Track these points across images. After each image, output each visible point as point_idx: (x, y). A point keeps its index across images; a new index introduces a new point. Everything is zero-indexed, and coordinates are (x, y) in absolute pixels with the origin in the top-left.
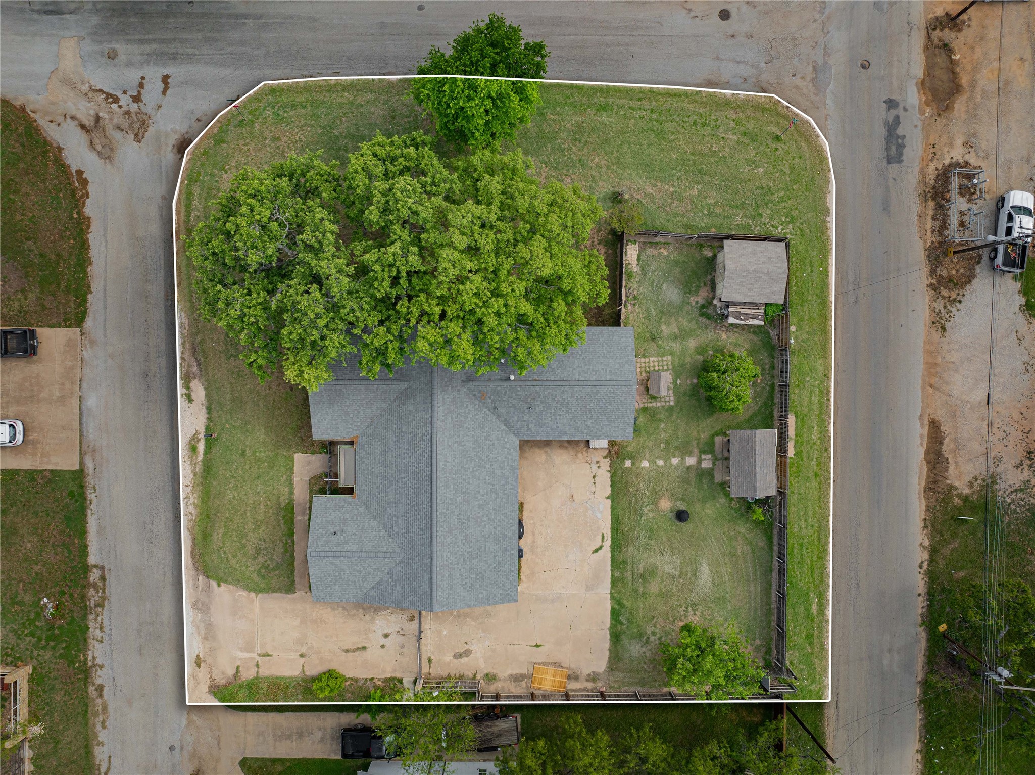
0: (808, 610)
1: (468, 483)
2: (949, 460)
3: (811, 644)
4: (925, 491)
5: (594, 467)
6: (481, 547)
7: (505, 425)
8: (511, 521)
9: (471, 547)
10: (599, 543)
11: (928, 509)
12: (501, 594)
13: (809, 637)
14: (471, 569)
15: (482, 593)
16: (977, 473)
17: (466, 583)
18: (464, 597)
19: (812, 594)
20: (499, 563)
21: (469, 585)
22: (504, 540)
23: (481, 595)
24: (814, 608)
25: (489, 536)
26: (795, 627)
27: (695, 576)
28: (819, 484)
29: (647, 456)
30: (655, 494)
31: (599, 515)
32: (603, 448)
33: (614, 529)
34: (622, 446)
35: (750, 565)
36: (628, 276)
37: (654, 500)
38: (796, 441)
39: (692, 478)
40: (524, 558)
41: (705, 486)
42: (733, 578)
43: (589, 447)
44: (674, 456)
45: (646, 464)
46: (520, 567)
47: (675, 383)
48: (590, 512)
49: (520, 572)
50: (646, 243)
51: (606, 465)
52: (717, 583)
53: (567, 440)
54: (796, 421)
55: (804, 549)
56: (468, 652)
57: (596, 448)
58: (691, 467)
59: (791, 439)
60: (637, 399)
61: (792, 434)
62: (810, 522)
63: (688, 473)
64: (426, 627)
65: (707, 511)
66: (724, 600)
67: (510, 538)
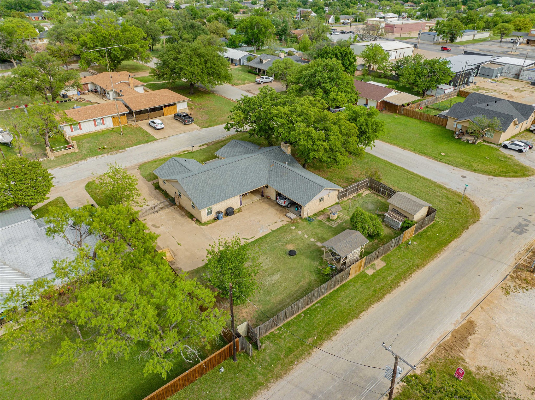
0: (305, 337)
2: (470, 345)
3: (286, 355)
4: (439, 346)
5: (280, 220)
8: (233, 194)
10: (249, 238)
11: (434, 356)
12: (199, 201)
13: (290, 351)
16: (488, 366)
19: (315, 332)
20: (213, 196)
22: (223, 194)
24: (310, 340)
25: (221, 188)
26: (288, 336)
27: (269, 275)
28: (373, 295)
29: (303, 231)
30: (291, 242)
31: (261, 231)
32: (290, 218)
33: (260, 238)
34: (298, 223)
35: (299, 292)
36: (359, 195)
37: (287, 243)
38: (377, 272)
39: (312, 248)
40: (218, 222)
41: (315, 254)
42: (284, 290)
43: (285, 215)
44: (314, 238)
45: (300, 232)
46: (213, 223)
47: (342, 223)
48: (259, 229)
49: (211, 223)
50: (375, 194)
51: (284, 223)
52: (275, 285)
53: (282, 209)
54: (384, 266)
55: (335, 310)
56: (158, 227)
57: (288, 217)
58: (317, 245)
59: (375, 269)
60: (322, 218)
61: (378, 268)
62: (351, 303)
63: (313, 246)
64: (161, 212)
65: (305, 261)
66: (269, 294)
67: (226, 196)
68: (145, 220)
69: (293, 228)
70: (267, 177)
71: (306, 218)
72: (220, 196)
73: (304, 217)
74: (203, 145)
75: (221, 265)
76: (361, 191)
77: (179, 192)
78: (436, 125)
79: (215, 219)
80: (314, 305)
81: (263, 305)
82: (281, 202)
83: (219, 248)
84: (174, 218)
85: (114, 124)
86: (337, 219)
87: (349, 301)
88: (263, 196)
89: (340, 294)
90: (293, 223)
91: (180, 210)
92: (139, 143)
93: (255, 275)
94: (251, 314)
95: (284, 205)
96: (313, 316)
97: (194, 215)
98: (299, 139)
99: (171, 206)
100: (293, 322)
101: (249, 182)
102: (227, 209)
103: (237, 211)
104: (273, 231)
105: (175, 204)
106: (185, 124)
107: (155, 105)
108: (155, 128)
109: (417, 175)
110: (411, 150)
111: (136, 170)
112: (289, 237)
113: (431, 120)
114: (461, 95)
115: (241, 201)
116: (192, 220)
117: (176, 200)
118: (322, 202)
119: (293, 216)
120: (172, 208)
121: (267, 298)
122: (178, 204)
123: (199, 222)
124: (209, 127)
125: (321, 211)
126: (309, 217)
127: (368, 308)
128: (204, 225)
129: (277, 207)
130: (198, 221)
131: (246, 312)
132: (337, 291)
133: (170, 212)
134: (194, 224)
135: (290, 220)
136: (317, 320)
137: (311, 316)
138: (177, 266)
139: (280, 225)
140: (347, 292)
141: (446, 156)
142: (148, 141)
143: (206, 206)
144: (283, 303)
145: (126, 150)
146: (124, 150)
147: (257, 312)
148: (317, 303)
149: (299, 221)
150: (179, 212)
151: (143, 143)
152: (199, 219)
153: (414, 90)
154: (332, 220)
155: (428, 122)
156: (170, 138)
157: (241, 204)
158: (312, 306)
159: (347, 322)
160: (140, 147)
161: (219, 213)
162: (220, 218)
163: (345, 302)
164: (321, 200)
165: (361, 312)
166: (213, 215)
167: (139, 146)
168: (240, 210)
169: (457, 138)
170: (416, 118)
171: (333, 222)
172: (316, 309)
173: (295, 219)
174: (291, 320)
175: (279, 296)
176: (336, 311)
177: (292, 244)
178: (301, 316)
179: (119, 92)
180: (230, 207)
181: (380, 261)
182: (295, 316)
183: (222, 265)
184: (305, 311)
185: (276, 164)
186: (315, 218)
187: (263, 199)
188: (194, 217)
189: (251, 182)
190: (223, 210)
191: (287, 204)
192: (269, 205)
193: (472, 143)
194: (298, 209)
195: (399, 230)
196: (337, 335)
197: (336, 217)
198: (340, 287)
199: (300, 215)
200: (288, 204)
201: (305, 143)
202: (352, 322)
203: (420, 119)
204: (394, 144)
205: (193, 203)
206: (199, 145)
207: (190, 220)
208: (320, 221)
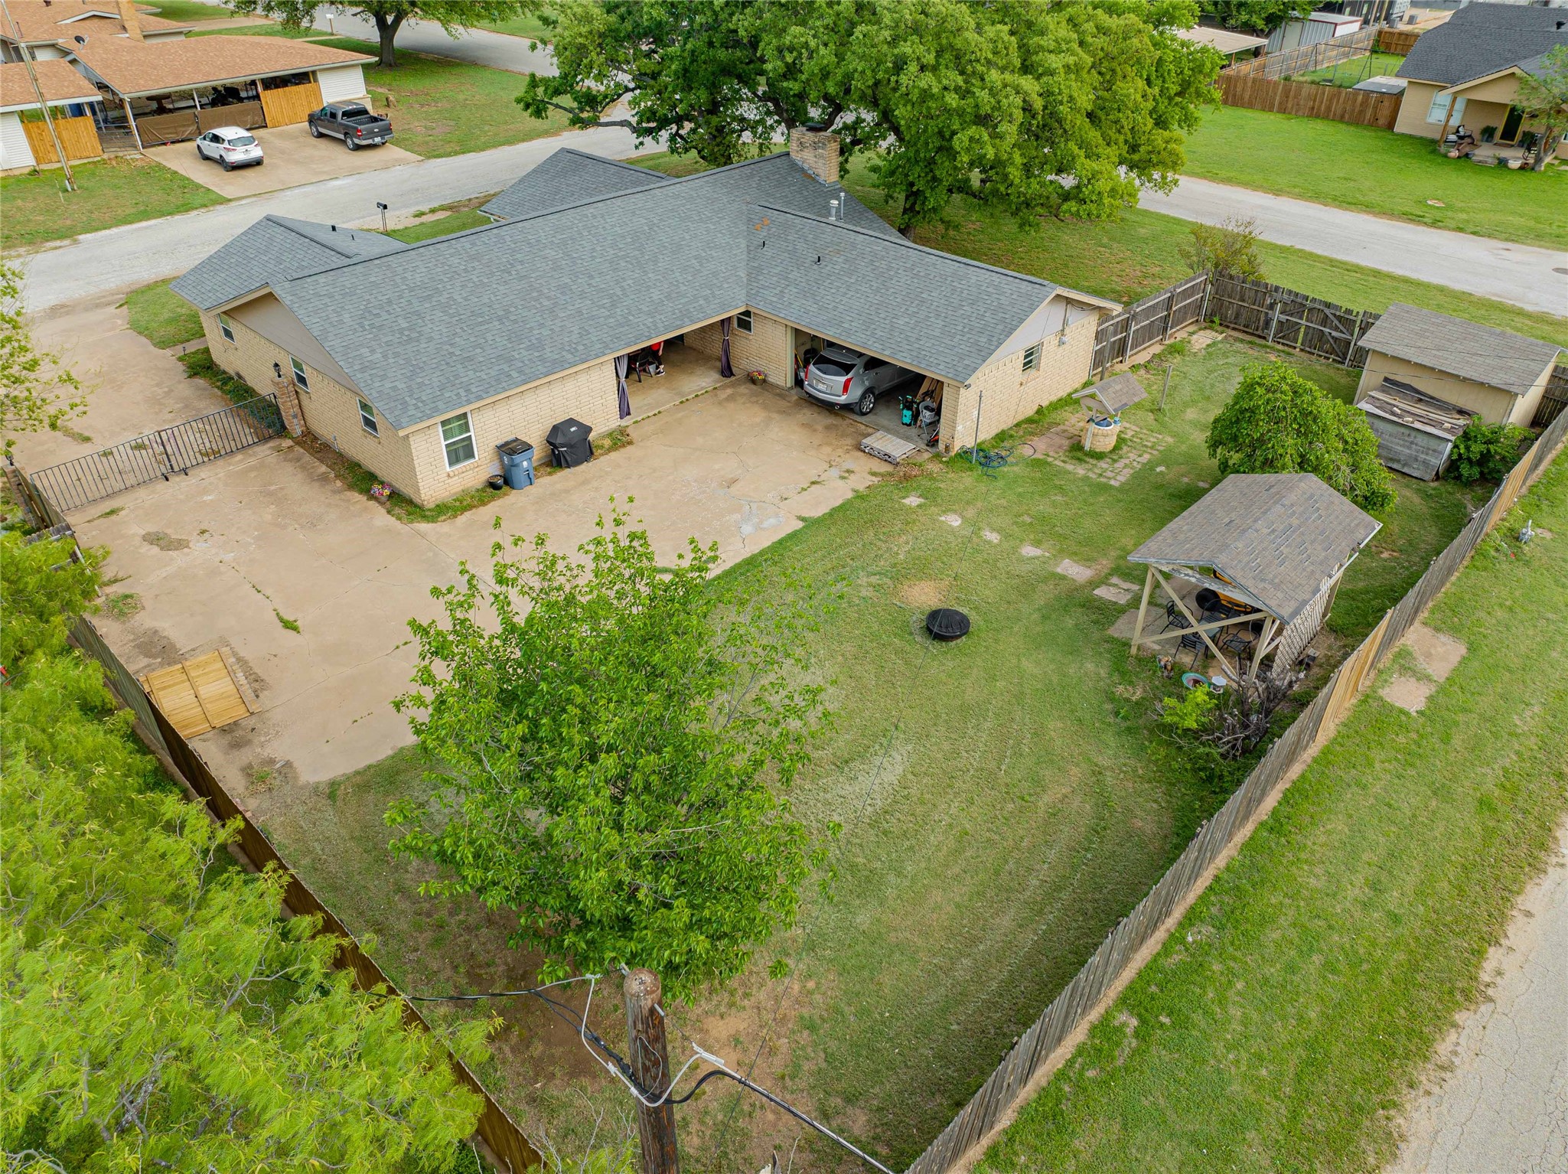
1: (593, 258)
5: (835, 472)
6: (481, 315)
7: (749, 275)
8: (581, 348)
9: (466, 299)
12: (395, 388)
14: (417, 313)
15: (373, 351)
17: (377, 315)
18: (341, 322)
20: (470, 359)
21: (377, 322)
22: (528, 349)
23: (365, 351)
25: (515, 322)
27: (842, 764)
28: (1489, 834)
29: (970, 513)
30: (918, 568)
31: (747, 529)
32: (886, 458)
33: (751, 562)
34: (930, 476)
35: (1052, 855)
36: (1174, 350)
37: (900, 575)
38: (1442, 690)
39: (1044, 594)
40: (511, 499)
41: (1070, 622)
42: (956, 852)
43: (859, 448)
44: (1037, 543)
45: (954, 521)
46: (483, 503)
47: (1150, 467)
48: (737, 516)
49: (470, 507)
50: (1242, 341)
51: (861, 481)
52: (892, 824)
53: (831, 420)
54: (1464, 661)
55: (1316, 959)
56: (180, 545)
57: (871, 454)
58: (1063, 578)
59: (1428, 678)
60: (1039, 447)
61: (1440, 670)
62: (1392, 899)
63: (1045, 580)
64: (204, 473)
65: (1027, 665)
66: (868, 884)
67: (543, 360)
68: (112, 512)
69: (913, 501)
70: (742, 274)
71: (965, 454)
72: (510, 361)
73: (956, 448)
74: (433, 211)
75: (521, 729)
76: (1179, 334)
77: (297, 365)
78: (1349, 123)
79: (493, 486)
80: (1175, 939)
81: (843, 971)
82: (829, 385)
83: (502, 604)
84: (270, 494)
85: (35, 151)
86: (1115, 449)
87: (1376, 886)
88: (727, 371)
89: (1302, 848)
90: (907, 477)
91: (307, 457)
92: (145, 215)
93: (786, 777)
94: (773, 1052)
95: (843, 399)
96: (1197, 1017)
97: (382, 473)
98: (899, 66)
99: (264, 439)
100: (1080, 1087)
101: (656, 295)
102: (555, 429)
103: (607, 443)
104: (811, 524)
105: (282, 431)
106: (358, 148)
107: (224, 77)
108: (221, 162)
109: (1376, 273)
110: (1300, 196)
111: (112, 309)
112: (902, 548)
113: (1329, 109)
114: (1388, 45)
115: (622, 394)
116: (372, 497)
117: (287, 410)
118: (1032, 372)
119: (898, 447)
120: (264, 450)
121: (863, 919)
122: (296, 428)
123: (410, 502)
124: (456, 153)
125: (1029, 421)
126: (980, 449)
127: (1499, 917)
128: (433, 519)
129: (808, 414)
130: (401, 502)
131: (736, 1041)
132: (1276, 825)
133: (252, 469)
134: (380, 517)
135: (885, 468)
136: (1229, 1048)
137: (1182, 1023)
138: (268, 752)
139: (836, 493)
140: (1338, 825)
141: (1449, 207)
142: (185, 208)
143: (436, 411)
144: (975, 941)
145: (76, 242)
146: (66, 242)
147: (812, 1028)
148: (1191, 918)
149: (934, 468)
150: (303, 468)
151: (162, 214)
152: (407, 490)
153: (1233, 22)
154: (1099, 456)
155: (1317, 116)
156: (288, 193)
157: (625, 411)
158: (1166, 949)
159: (1428, 1042)
160: (146, 228)
161: (511, 449)
162: (519, 476)
163: (1352, 893)
164: (1030, 360)
165: (1479, 954)
166: (483, 466)
167: (144, 224)
168: (620, 440)
169: (1454, 153)
170: (1268, 107)
171: (1103, 464)
172: (1196, 967)
173: (909, 462)
174: (1061, 1076)
175: (937, 896)
176: (1330, 967)
177: (930, 577)
178: (1119, 1030)
179: (73, 45)
180: (571, 422)
181: (1427, 631)
182: (1078, 1035)
183: (535, 724)
184: (1131, 987)
185: (783, 217)
186: (1010, 450)
187: (733, 385)
188: (382, 483)
189: (668, 297)
190: (535, 436)
191: (855, 394)
192: (765, 407)
193: (1522, 168)
194: (916, 416)
195: (1437, 477)
196: (1407, 1152)
197: (1111, 442)
198: (1286, 799)
199: (933, 443)
200: (863, 397)
201: (927, 80)
202: (1453, 1036)
203: (1283, 110)
204: (1228, 181)
205: (365, 407)
206: (414, 210)
207: (356, 497)
208: (1038, 464)
